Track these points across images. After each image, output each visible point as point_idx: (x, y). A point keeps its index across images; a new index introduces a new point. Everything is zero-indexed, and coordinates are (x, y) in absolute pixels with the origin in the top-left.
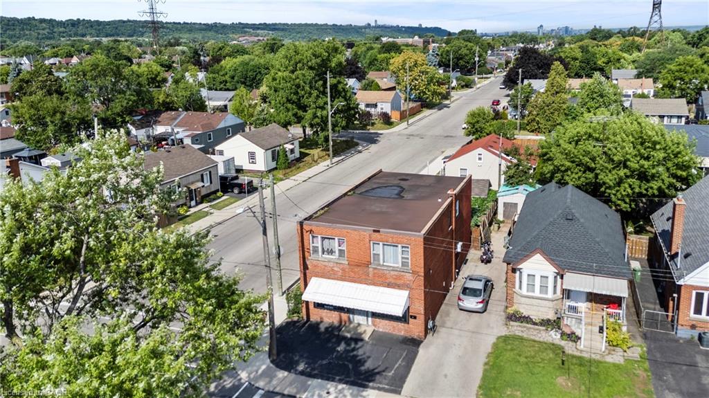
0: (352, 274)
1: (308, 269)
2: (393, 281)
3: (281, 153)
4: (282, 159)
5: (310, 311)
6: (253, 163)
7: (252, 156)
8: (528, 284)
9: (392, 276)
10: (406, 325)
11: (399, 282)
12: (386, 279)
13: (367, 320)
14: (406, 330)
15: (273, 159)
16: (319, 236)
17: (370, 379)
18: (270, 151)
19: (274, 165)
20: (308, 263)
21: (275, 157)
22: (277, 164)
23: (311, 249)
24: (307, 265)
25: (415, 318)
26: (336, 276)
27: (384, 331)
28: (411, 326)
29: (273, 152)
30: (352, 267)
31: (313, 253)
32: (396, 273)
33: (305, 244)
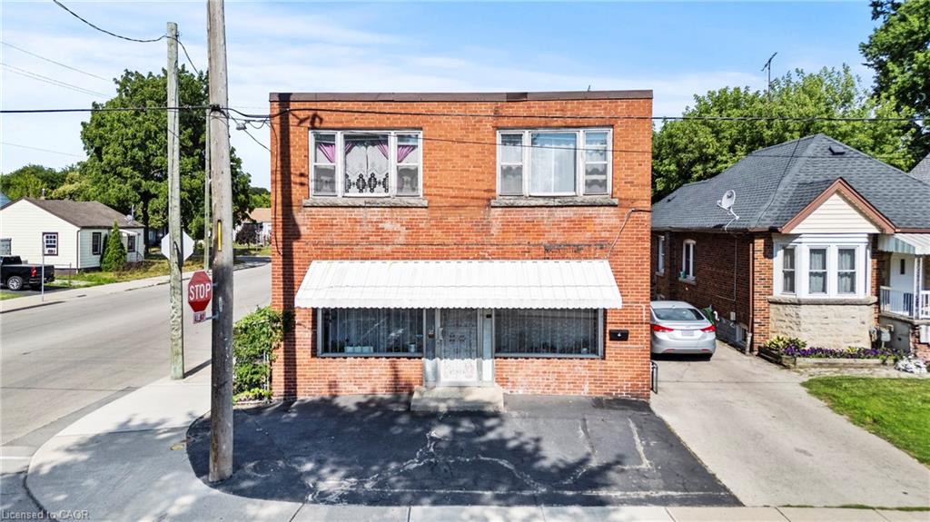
0: (438, 235)
1: (297, 236)
2: (560, 238)
3: (111, 241)
4: (112, 251)
5: (299, 371)
6: (51, 254)
7: (51, 241)
8: (811, 274)
9: (557, 225)
10: (598, 364)
11: (578, 238)
12: (541, 234)
13: (480, 368)
14: (596, 381)
15: (95, 249)
16: (339, 136)
17: (598, 480)
18: (89, 233)
19: (94, 261)
20: (300, 217)
21: (99, 246)
22: (101, 260)
23: (312, 175)
24: (295, 225)
25: (623, 336)
26: (388, 249)
27: (530, 392)
28: (610, 363)
29: (96, 237)
30: (438, 214)
31: (317, 190)
32: (569, 212)
33: (295, 160)
